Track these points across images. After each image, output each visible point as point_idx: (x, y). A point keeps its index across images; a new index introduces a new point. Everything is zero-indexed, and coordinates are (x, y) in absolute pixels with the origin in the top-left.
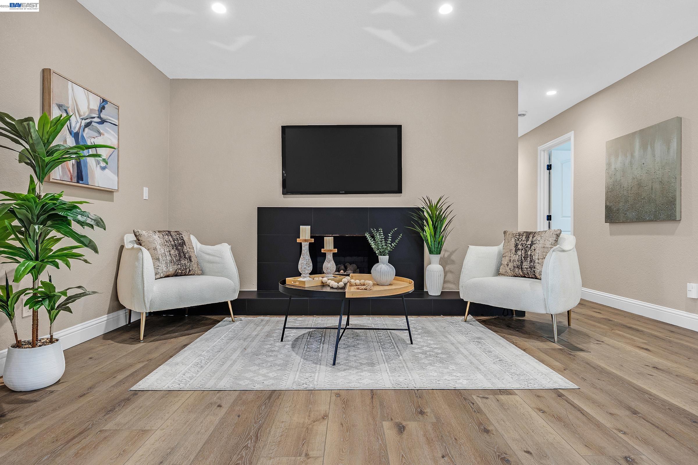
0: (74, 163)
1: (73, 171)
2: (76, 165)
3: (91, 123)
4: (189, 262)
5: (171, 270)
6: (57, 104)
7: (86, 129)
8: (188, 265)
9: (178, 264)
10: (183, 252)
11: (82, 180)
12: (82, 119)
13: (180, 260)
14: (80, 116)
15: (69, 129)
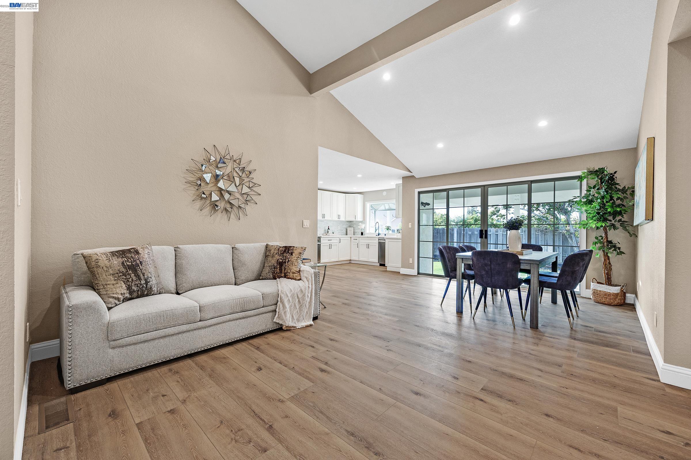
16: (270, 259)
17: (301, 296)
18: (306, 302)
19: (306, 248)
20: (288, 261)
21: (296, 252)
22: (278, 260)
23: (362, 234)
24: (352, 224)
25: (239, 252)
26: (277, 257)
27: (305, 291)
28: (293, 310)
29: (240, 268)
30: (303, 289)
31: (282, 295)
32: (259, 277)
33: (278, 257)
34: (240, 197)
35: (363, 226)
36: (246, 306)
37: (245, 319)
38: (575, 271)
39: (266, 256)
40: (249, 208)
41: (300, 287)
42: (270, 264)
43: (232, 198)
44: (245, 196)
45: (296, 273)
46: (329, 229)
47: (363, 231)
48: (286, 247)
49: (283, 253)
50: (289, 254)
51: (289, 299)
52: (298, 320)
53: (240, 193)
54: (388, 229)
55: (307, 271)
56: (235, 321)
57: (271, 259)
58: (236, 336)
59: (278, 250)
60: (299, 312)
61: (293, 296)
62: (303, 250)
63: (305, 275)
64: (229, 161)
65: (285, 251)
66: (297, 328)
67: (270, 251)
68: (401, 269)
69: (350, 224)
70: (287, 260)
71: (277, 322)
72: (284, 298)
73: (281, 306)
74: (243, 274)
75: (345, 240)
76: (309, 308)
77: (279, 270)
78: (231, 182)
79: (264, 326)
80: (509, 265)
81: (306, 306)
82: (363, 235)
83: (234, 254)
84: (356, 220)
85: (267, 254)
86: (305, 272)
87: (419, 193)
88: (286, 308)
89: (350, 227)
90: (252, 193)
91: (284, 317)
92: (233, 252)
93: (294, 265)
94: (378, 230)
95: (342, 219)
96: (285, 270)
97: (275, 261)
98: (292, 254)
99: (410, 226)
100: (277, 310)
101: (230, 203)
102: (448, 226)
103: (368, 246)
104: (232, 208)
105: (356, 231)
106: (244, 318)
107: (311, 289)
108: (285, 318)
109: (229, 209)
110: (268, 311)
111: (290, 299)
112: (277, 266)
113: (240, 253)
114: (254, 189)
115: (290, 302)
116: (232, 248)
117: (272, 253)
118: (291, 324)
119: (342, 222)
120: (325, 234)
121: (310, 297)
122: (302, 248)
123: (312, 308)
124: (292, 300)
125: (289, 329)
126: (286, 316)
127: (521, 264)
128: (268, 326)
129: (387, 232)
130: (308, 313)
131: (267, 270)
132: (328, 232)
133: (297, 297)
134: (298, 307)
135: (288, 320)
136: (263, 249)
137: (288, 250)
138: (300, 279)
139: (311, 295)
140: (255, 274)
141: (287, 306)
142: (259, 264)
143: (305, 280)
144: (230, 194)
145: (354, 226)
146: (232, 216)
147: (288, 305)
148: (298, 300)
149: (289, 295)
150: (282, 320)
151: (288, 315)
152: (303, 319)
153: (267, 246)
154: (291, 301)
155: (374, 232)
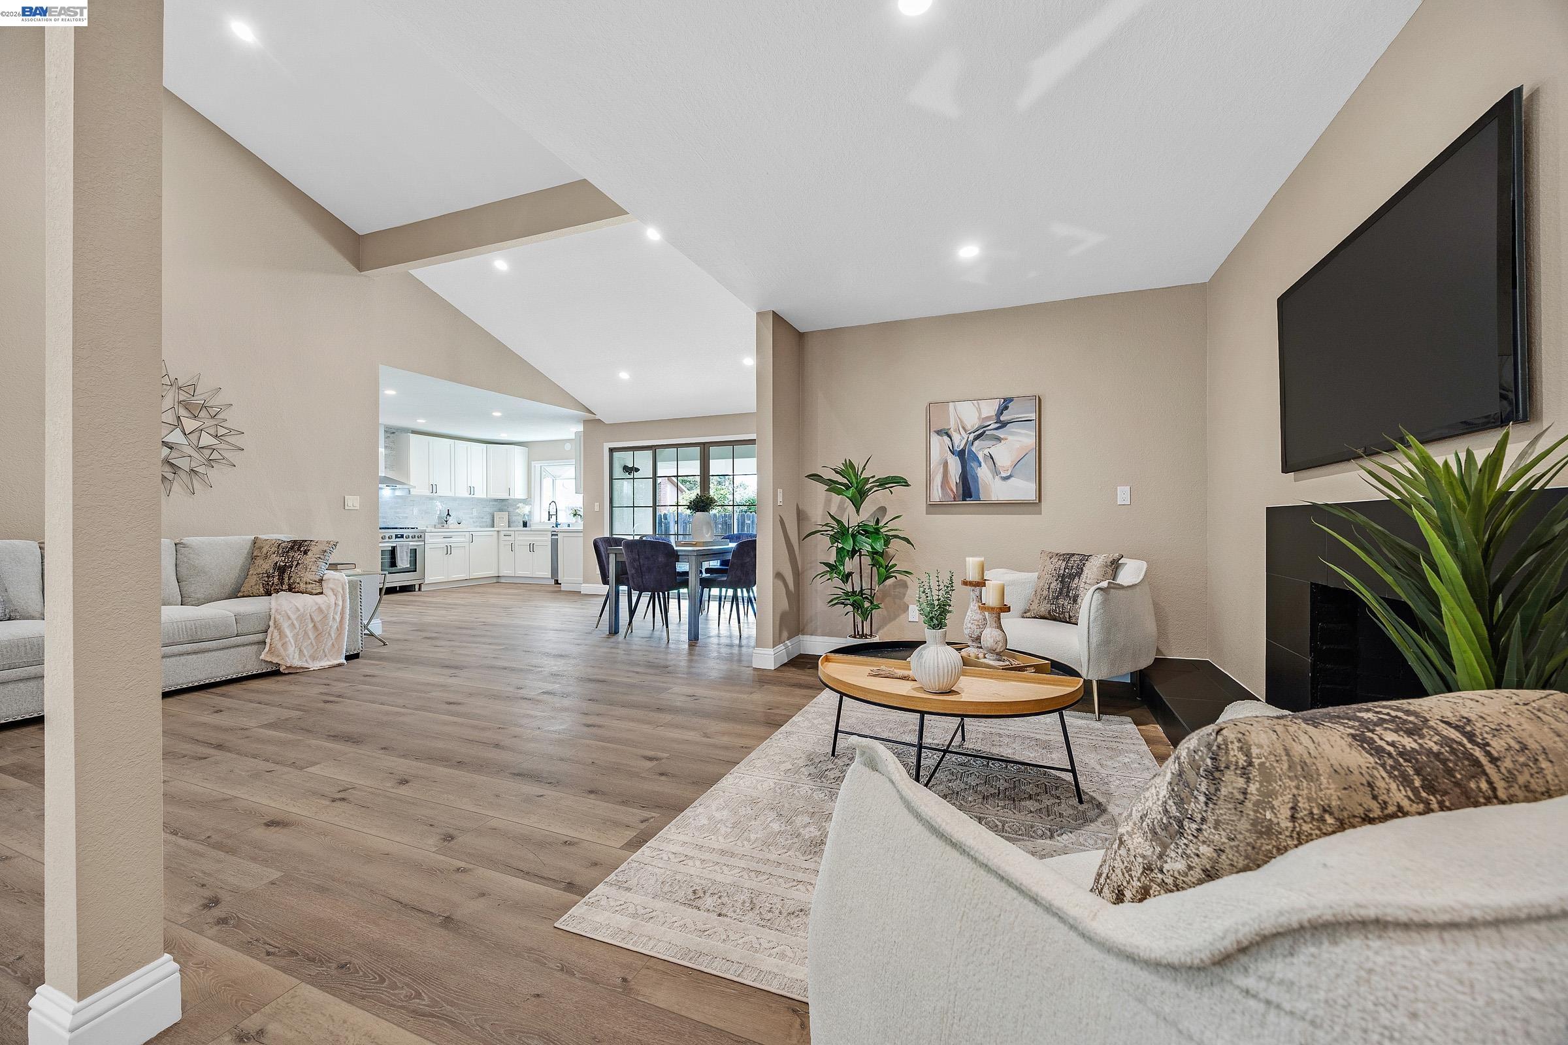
0: (958, 482)
1: (957, 490)
2: (961, 483)
3: (984, 432)
4: (1070, 603)
5: (1043, 609)
6: (935, 431)
7: (976, 443)
8: (1069, 607)
9: (1053, 604)
10: (1068, 587)
11: (971, 497)
12: (970, 433)
13: (1057, 598)
14: (966, 431)
15: (950, 450)
16: (259, 561)
17: (319, 619)
18: (331, 627)
19: (337, 542)
20: (298, 563)
21: (314, 552)
22: (277, 563)
23: (525, 525)
24: (505, 505)
25: (190, 551)
26: (275, 558)
27: (328, 610)
28: (301, 640)
29: (192, 579)
30: (324, 607)
31: (278, 617)
32: (236, 593)
33: (277, 559)
34: (194, 454)
35: (526, 509)
36: (199, 633)
37: (199, 655)
38: (745, 563)
39: (253, 558)
40: (213, 474)
41: (317, 604)
42: (259, 571)
43: (174, 454)
44: (207, 452)
45: (312, 583)
46: (448, 514)
47: (526, 519)
48: (295, 542)
49: (288, 552)
50: (301, 552)
51: (292, 623)
52: (314, 658)
53: (194, 446)
54: (575, 515)
55: (334, 579)
56: (178, 658)
57: (262, 562)
58: (180, 682)
59: (279, 546)
60: (314, 644)
61: (301, 618)
62: (330, 546)
63: (331, 585)
64: (169, 387)
65: (292, 548)
66: (312, 669)
67: (261, 548)
68: (583, 585)
69: (502, 505)
70: (296, 563)
71: (269, 659)
72: (281, 620)
73: (276, 633)
74: (197, 588)
75: (485, 537)
76: (336, 638)
77: (278, 579)
78: (174, 427)
79: (241, 666)
80: (661, 559)
81: (329, 634)
82: (526, 527)
83: (179, 556)
84: (512, 497)
85: (255, 554)
86: (331, 580)
87: (612, 450)
88: (287, 637)
89: (501, 510)
90: (223, 446)
91: (282, 650)
92: (176, 551)
93: (308, 570)
94: (554, 517)
95: (480, 494)
96: (289, 579)
97: (270, 565)
98: (305, 553)
99: (597, 509)
100: (268, 640)
101: (172, 465)
102: (656, 508)
103: (532, 548)
104: (175, 473)
105: (514, 518)
106: (195, 653)
107: (340, 607)
108: (283, 653)
109: (170, 476)
110: (248, 642)
111: (295, 622)
112: (274, 573)
113: (193, 553)
114: (227, 439)
115: (295, 628)
116: (175, 544)
117: (265, 552)
118: (297, 662)
119: (480, 500)
120: (440, 526)
121: (338, 620)
122: (328, 542)
123: (344, 638)
124: (300, 625)
125: (293, 672)
126: (286, 649)
127: (680, 557)
128: (249, 667)
129: (573, 520)
130: (337, 647)
131: (252, 580)
132: (446, 521)
133: (310, 620)
134: (312, 636)
135: (291, 657)
136: (249, 544)
137: (299, 546)
138: (322, 593)
139: (342, 618)
140: (228, 590)
141: (288, 632)
142: (237, 571)
143: (330, 593)
144: (171, 448)
145: (511, 509)
146: (176, 487)
147: (291, 632)
148: (312, 625)
149: (293, 617)
150: (278, 656)
151: (291, 649)
152: (324, 655)
153: (255, 542)
154: (297, 626)
155: (547, 521)
